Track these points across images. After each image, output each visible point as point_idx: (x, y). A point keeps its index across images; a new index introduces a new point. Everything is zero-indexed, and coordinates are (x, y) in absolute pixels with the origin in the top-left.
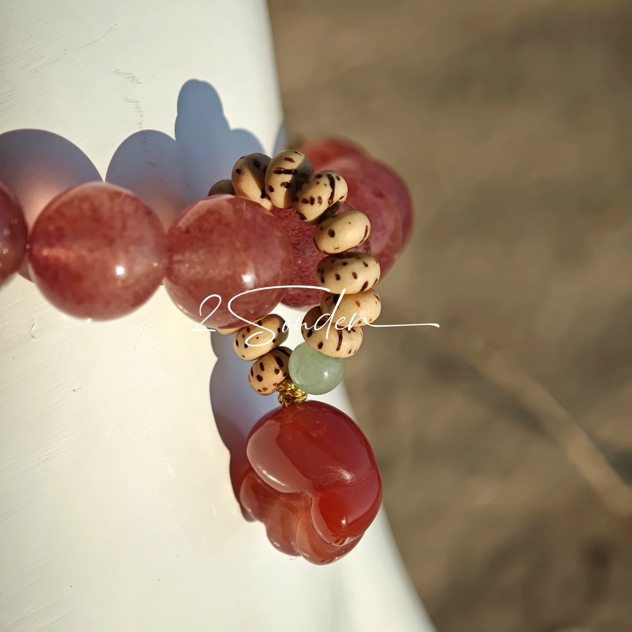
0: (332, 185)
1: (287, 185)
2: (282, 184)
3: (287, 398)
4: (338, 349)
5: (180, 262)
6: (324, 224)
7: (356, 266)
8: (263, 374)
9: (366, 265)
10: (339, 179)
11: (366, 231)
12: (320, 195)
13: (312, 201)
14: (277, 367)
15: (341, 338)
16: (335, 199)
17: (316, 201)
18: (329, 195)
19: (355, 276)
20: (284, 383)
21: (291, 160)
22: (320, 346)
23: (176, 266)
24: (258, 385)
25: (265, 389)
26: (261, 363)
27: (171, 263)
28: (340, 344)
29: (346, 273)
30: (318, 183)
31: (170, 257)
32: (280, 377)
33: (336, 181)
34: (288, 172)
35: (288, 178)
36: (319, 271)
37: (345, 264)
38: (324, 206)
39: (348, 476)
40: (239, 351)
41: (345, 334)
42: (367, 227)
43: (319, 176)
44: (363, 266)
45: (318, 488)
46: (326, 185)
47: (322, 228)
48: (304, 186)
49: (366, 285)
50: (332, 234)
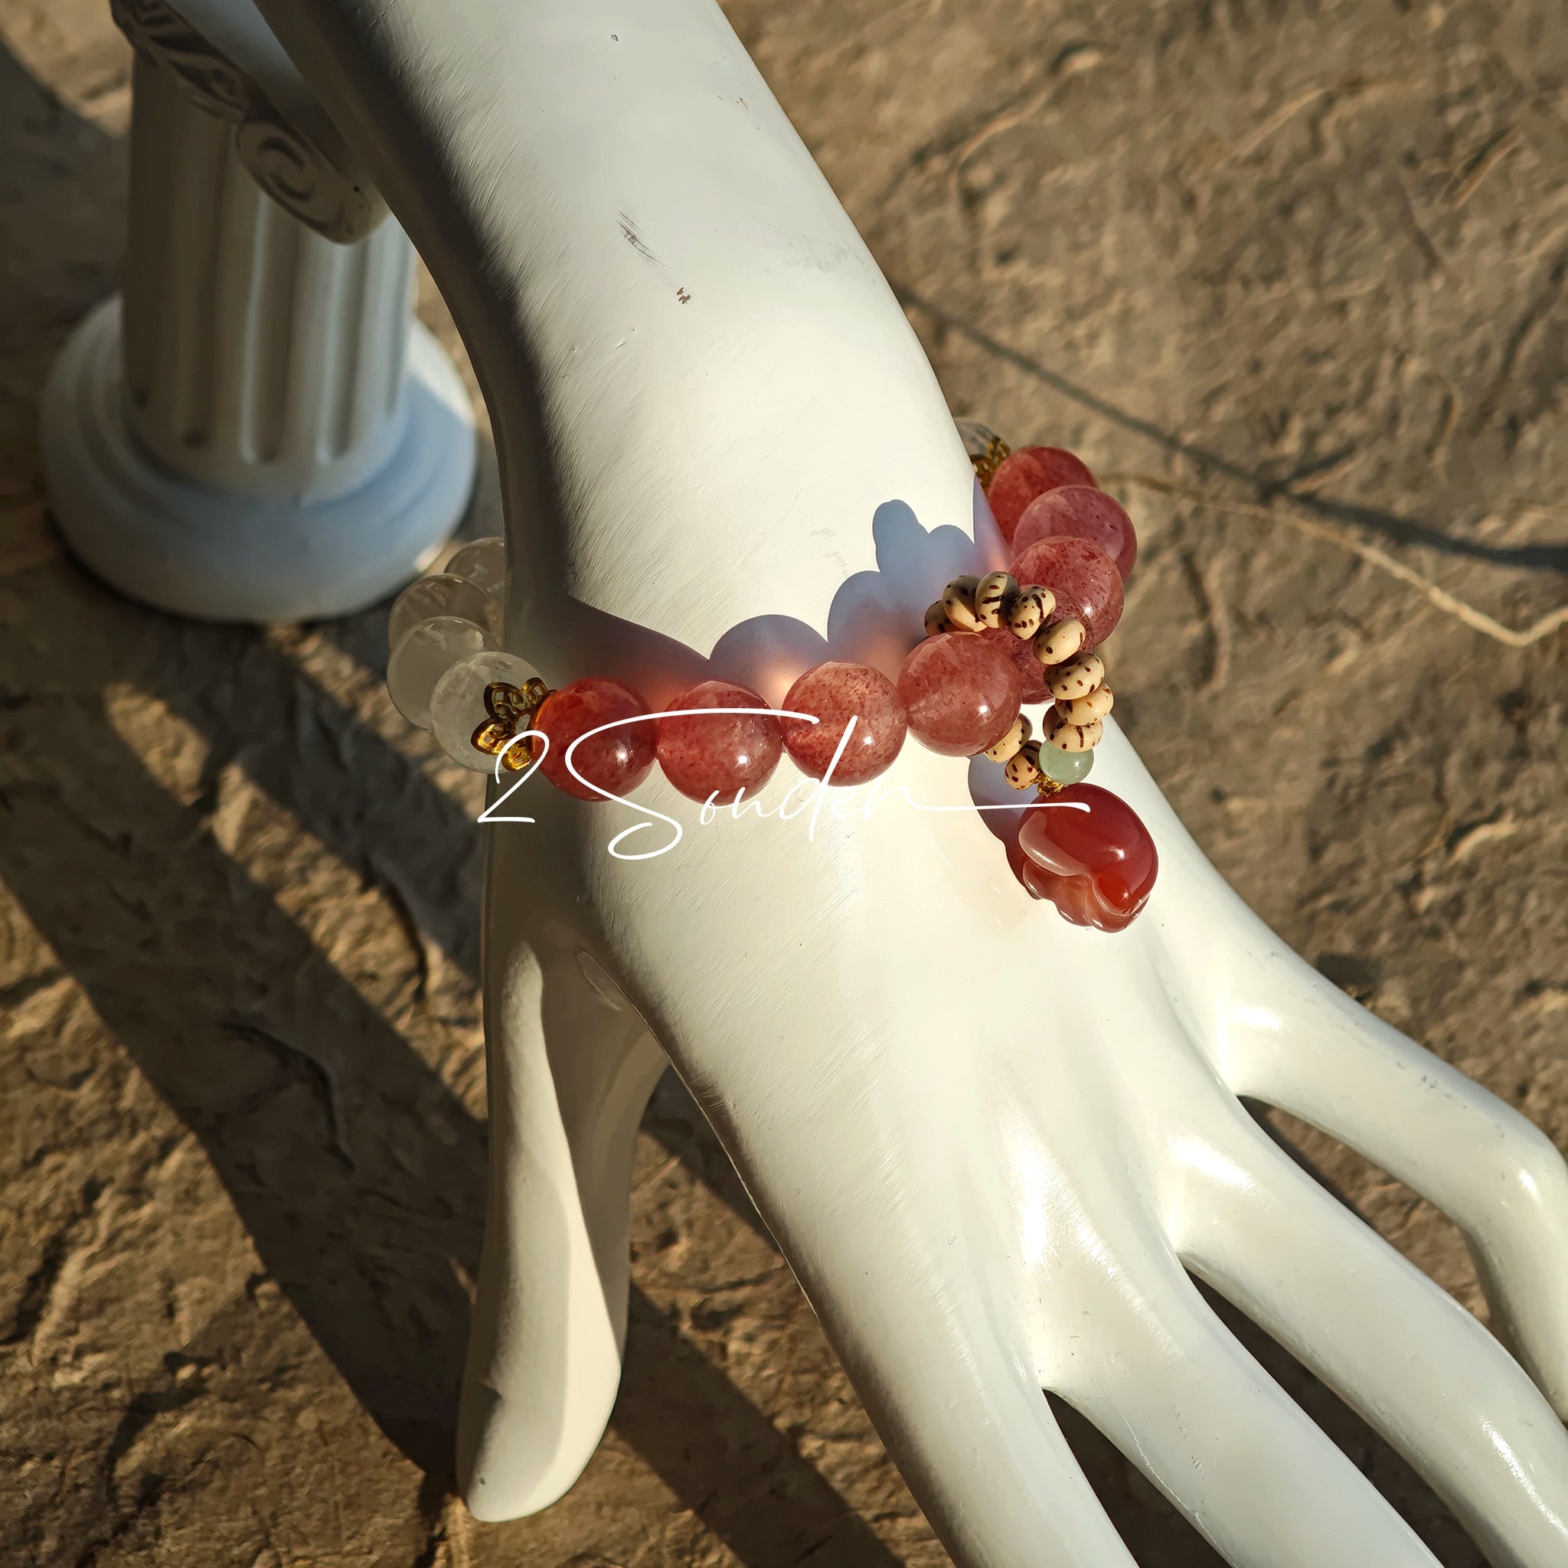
0: (1040, 605)
1: (998, 611)
2: (993, 612)
3: (1046, 790)
4: (1082, 746)
5: (916, 712)
6: (1041, 640)
7: (1080, 674)
8: (1016, 775)
9: (1088, 670)
10: (1044, 596)
11: (1081, 638)
12: (1031, 618)
13: (1024, 625)
14: (1030, 766)
15: (1081, 735)
16: (1045, 616)
17: (1028, 624)
18: (1039, 615)
19: (1080, 683)
20: (1040, 777)
21: (995, 587)
22: (1065, 746)
23: (914, 716)
24: (1015, 785)
25: (1023, 787)
26: (1013, 764)
27: (909, 713)
28: (1082, 741)
29: (1071, 683)
30: (1026, 607)
31: (907, 709)
32: (1035, 773)
33: (1042, 599)
34: (995, 599)
35: (997, 605)
36: (1046, 682)
37: (1068, 674)
38: (1037, 625)
39: (1121, 854)
40: (989, 756)
41: (1085, 731)
42: (1081, 633)
43: (1026, 599)
44: (1086, 671)
45: (1095, 870)
46: (1033, 607)
47: (1039, 646)
48: (1013, 610)
49: (1093, 687)
50: (1050, 651)
